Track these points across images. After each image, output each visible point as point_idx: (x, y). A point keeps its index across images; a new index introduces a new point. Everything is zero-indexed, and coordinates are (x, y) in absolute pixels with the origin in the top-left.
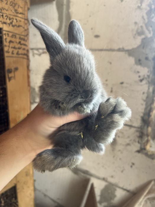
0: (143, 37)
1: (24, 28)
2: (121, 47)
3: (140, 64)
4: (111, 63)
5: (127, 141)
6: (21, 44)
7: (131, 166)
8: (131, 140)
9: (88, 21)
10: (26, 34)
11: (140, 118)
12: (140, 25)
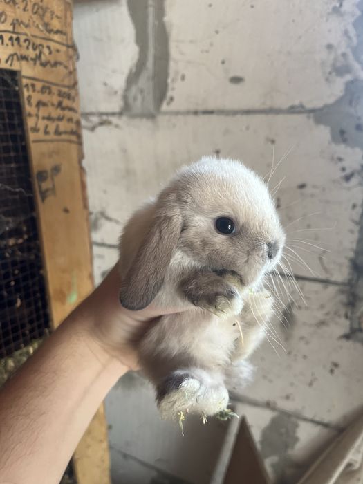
0: (348, 77)
1: (66, 67)
2: (297, 103)
3: (345, 141)
4: (273, 142)
5: (320, 315)
6: (63, 109)
7: (332, 371)
8: (327, 314)
9: (211, 45)
10: (72, 82)
11: (346, 263)
12: (340, 52)
